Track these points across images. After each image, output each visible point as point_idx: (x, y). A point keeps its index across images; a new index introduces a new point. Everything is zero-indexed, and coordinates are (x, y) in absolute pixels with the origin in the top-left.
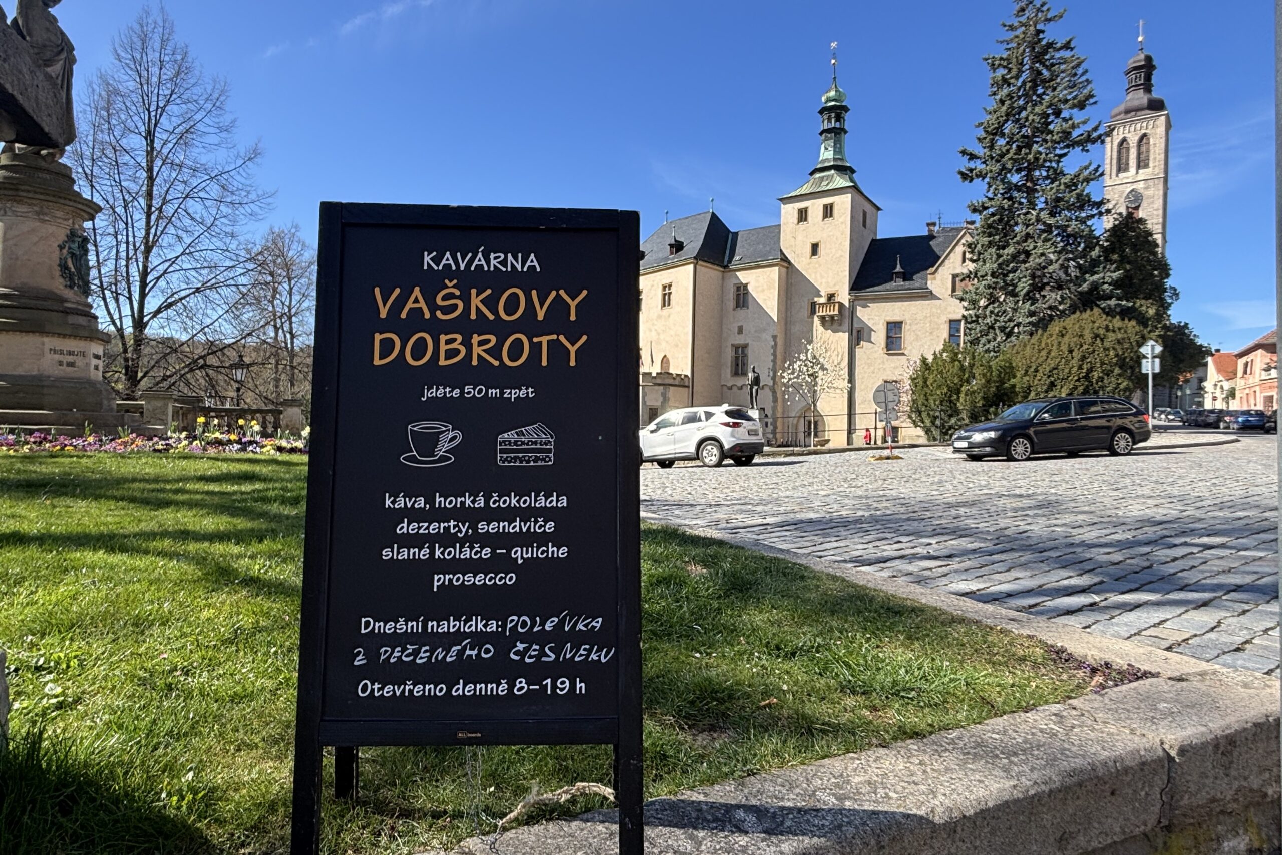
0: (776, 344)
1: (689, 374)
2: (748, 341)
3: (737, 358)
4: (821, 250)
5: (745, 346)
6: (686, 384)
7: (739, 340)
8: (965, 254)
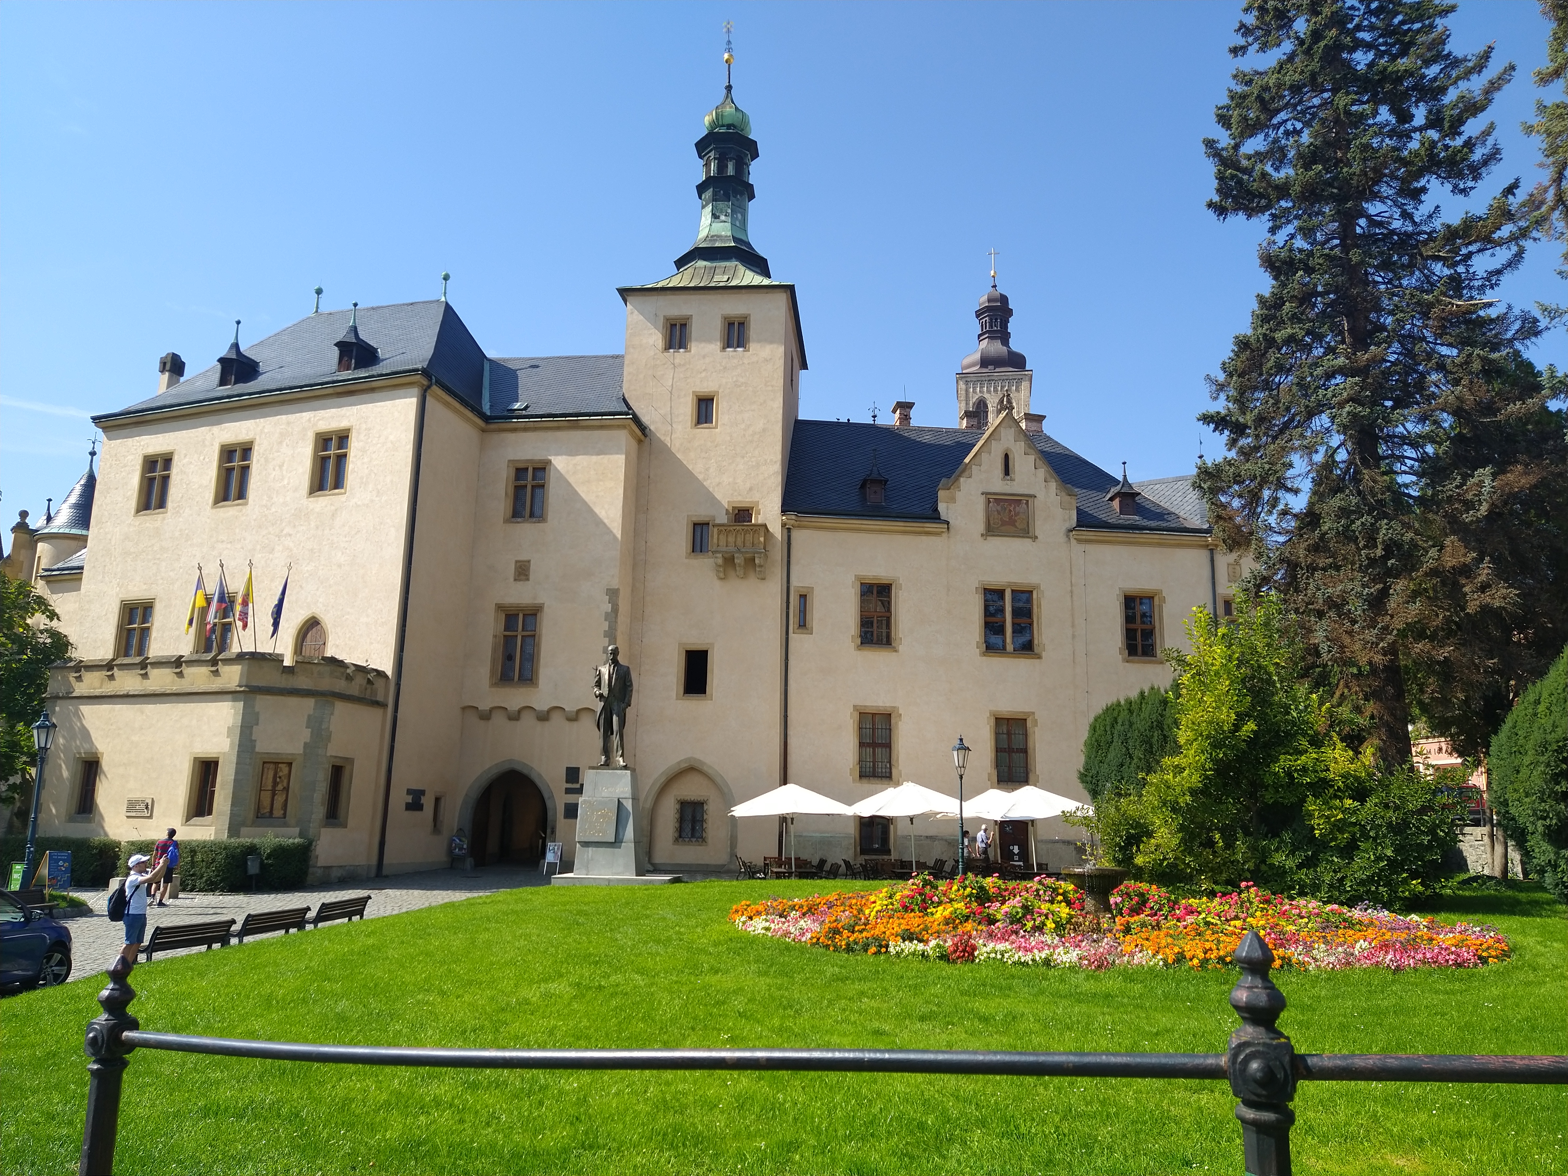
0: (615, 610)
1: (388, 668)
2: (542, 598)
3: (508, 642)
4: (720, 410)
5: (533, 614)
6: (380, 698)
7: (519, 595)
8: (1007, 456)
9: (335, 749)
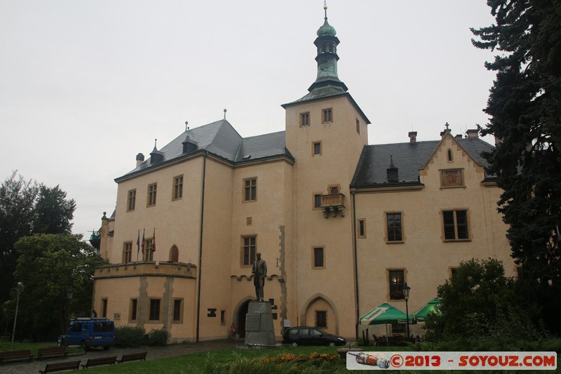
0: (283, 234)
1: (195, 262)
2: (257, 232)
3: (246, 249)
4: (324, 148)
5: (254, 237)
6: (193, 275)
7: (248, 231)
8: (449, 152)
9: (175, 295)
